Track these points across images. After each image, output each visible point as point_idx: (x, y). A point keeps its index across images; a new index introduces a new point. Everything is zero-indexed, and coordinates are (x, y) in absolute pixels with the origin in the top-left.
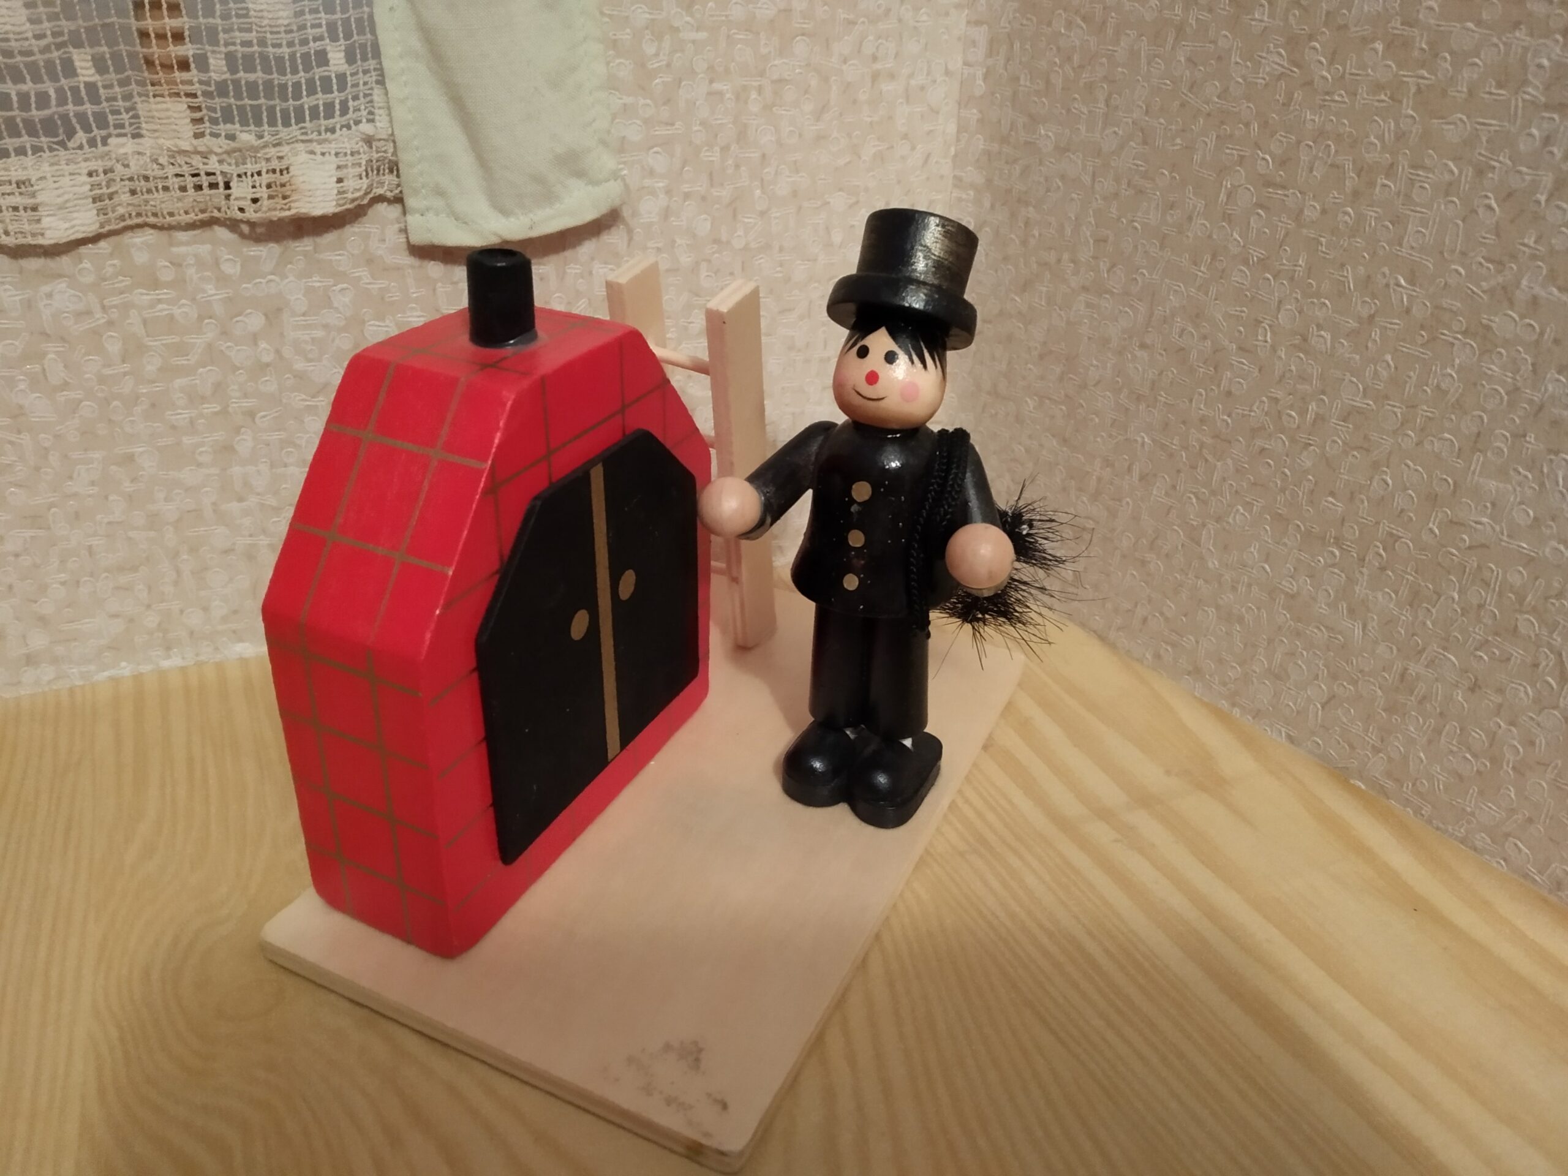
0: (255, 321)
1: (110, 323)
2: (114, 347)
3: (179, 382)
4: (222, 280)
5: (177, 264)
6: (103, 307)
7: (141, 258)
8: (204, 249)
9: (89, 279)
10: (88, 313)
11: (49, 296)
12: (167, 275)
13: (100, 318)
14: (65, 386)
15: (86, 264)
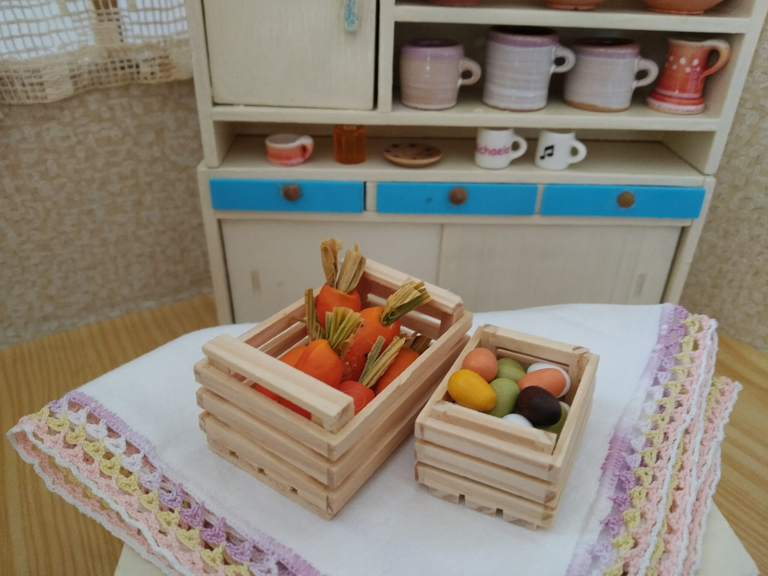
0: (150, 136)
1: (79, 142)
2: (81, 155)
3: (114, 170)
4: (134, 116)
5: (111, 109)
6: (76, 135)
7: (93, 107)
8: (125, 101)
9: (68, 120)
10: (68, 137)
11: (48, 130)
12: (106, 115)
13: (74, 139)
14: (58, 176)
15: (66, 112)
